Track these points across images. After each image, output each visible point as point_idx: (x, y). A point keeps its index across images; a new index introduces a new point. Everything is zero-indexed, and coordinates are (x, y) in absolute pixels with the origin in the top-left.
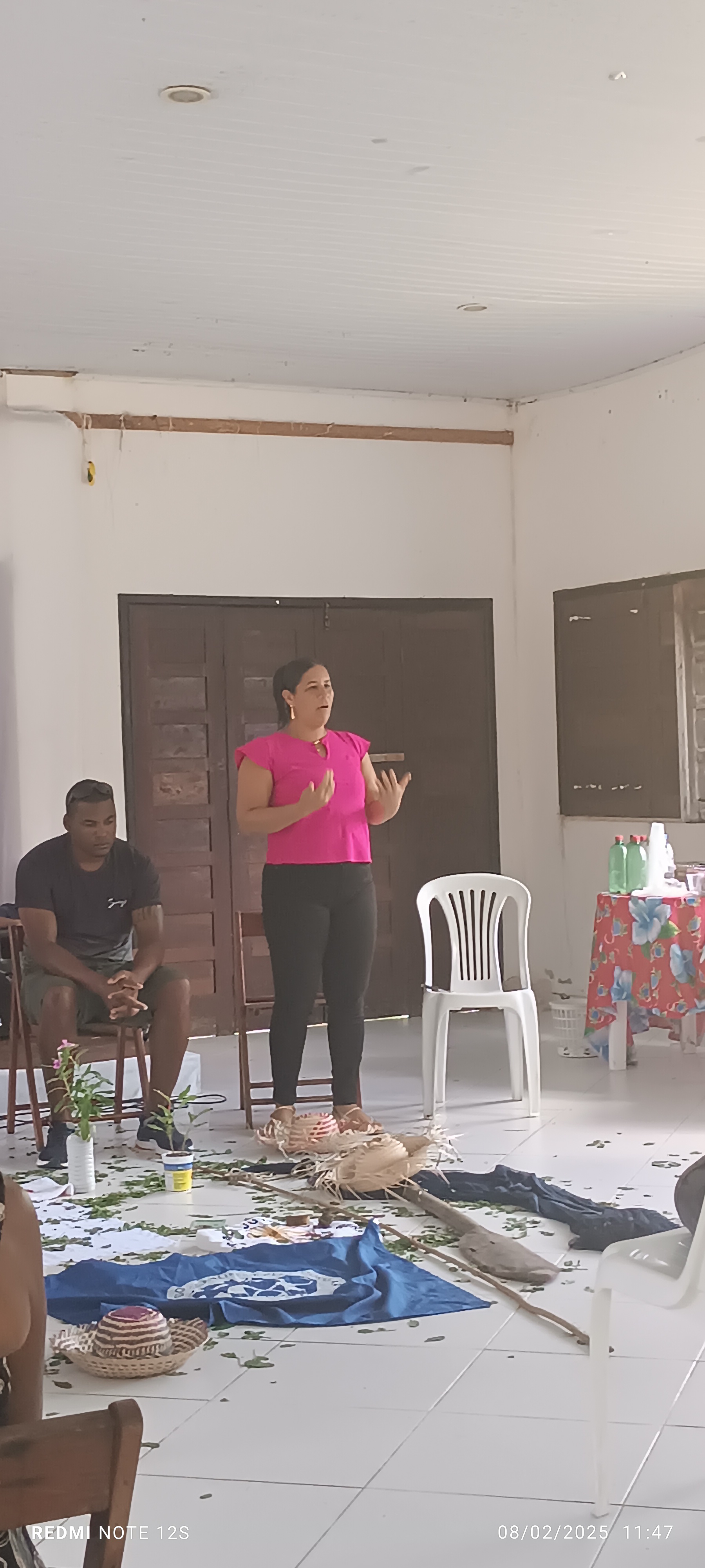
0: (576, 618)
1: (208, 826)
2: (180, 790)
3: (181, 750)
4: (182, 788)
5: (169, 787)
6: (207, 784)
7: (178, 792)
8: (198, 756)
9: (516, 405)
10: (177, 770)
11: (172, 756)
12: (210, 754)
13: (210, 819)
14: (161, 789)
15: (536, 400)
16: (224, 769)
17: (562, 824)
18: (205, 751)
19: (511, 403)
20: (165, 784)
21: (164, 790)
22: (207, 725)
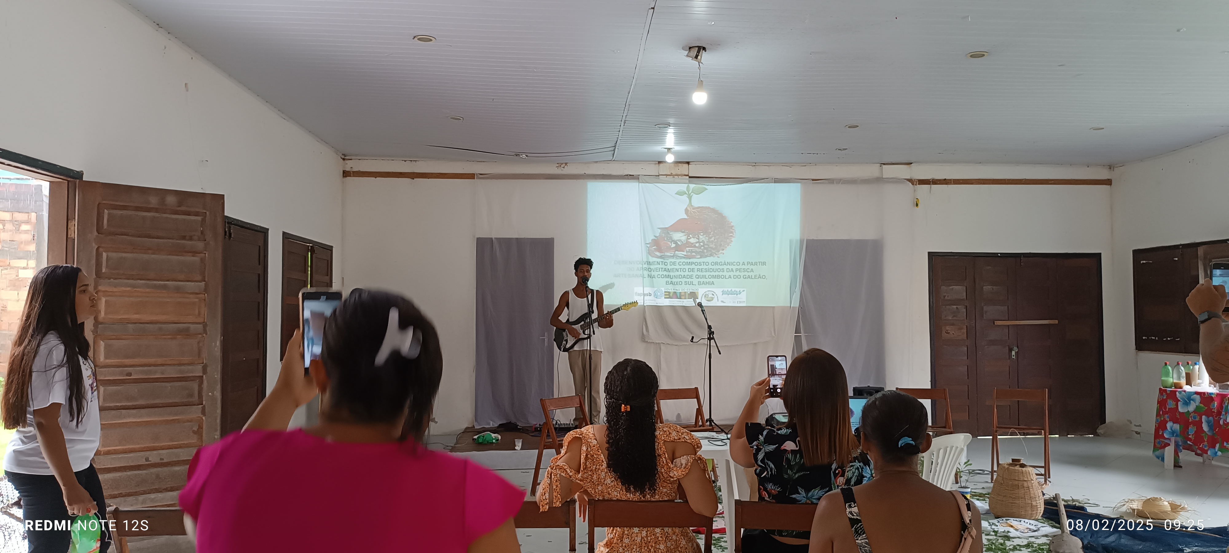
0: (1144, 262)
1: (966, 348)
2: (954, 333)
3: (954, 316)
4: (955, 332)
5: (949, 332)
6: (966, 330)
7: (953, 334)
8: (962, 319)
9: (1113, 168)
10: (953, 324)
11: (950, 319)
12: (967, 318)
13: (967, 346)
14: (945, 332)
15: (1123, 166)
16: (974, 325)
17: (1137, 354)
18: (965, 317)
19: (1111, 167)
20: (947, 330)
21: (947, 333)
22: (966, 306)
